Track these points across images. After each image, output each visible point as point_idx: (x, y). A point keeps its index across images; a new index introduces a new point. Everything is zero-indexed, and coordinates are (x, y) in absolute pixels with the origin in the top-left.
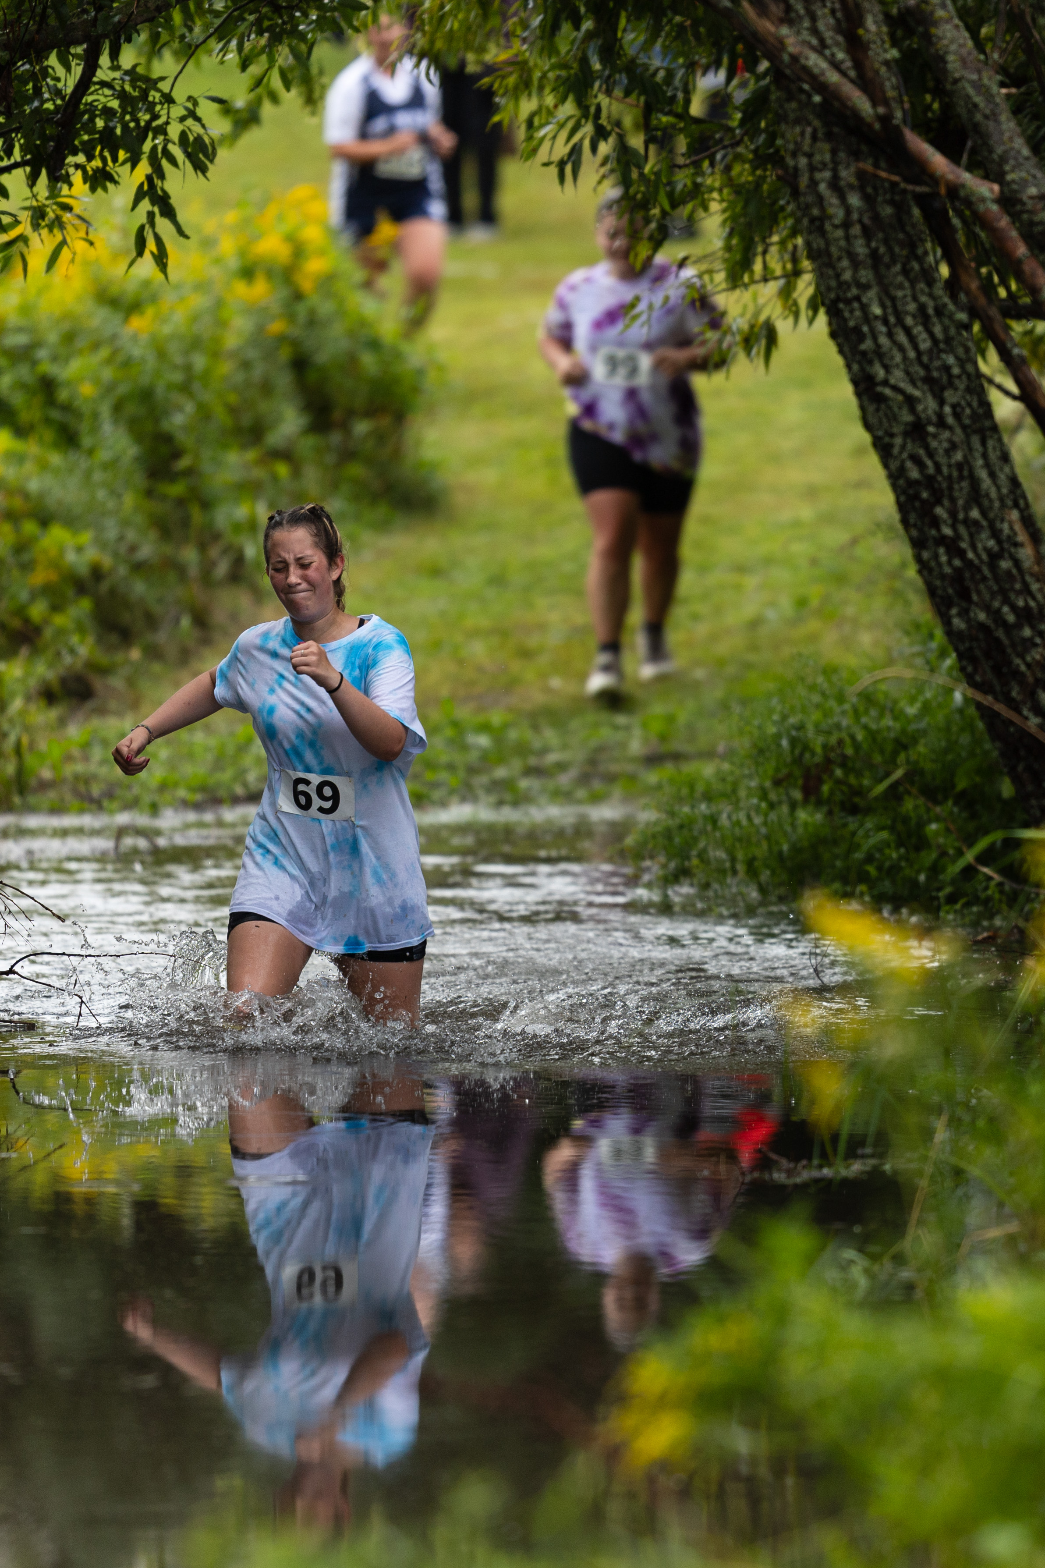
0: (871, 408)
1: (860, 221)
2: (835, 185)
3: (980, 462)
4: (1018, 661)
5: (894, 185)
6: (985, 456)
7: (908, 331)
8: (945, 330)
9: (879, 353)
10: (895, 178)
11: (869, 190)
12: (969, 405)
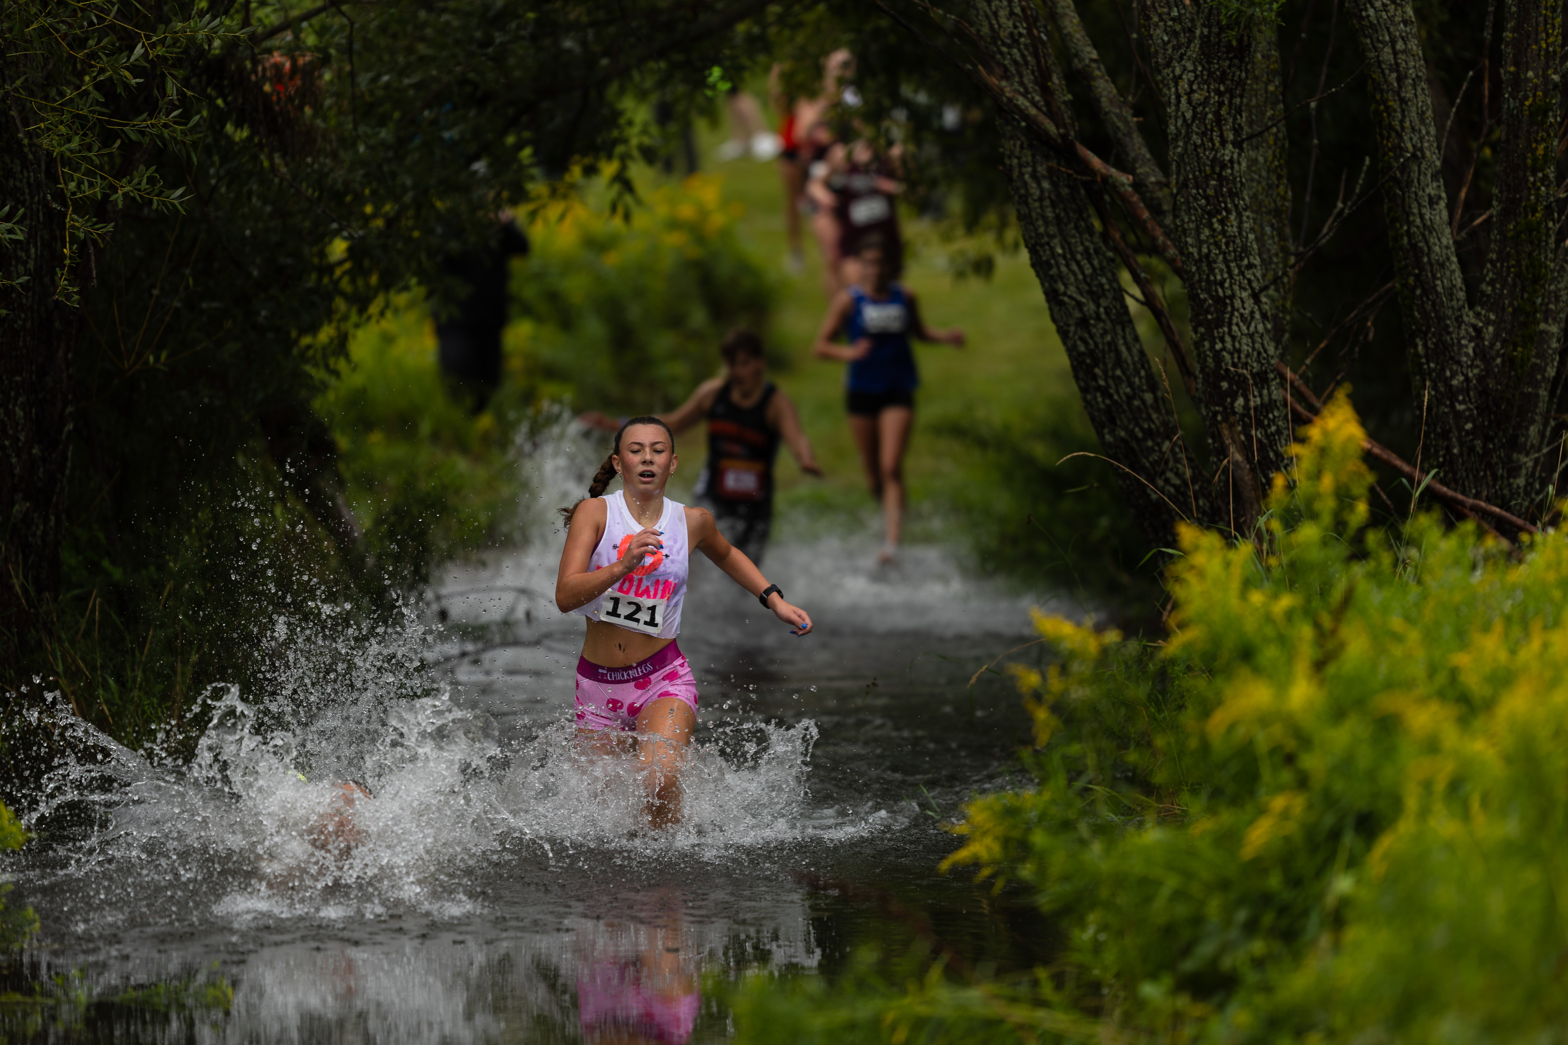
0: (1056, 309)
1: (1049, 197)
2: (1034, 175)
3: (1121, 342)
4: (1144, 460)
5: (1069, 175)
6: (1124, 338)
7: (1078, 263)
8: (1100, 262)
9: (1061, 276)
10: (1070, 172)
11: (1055, 179)
12: (1115, 307)
